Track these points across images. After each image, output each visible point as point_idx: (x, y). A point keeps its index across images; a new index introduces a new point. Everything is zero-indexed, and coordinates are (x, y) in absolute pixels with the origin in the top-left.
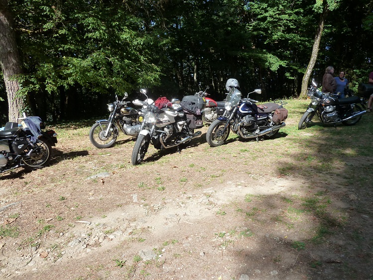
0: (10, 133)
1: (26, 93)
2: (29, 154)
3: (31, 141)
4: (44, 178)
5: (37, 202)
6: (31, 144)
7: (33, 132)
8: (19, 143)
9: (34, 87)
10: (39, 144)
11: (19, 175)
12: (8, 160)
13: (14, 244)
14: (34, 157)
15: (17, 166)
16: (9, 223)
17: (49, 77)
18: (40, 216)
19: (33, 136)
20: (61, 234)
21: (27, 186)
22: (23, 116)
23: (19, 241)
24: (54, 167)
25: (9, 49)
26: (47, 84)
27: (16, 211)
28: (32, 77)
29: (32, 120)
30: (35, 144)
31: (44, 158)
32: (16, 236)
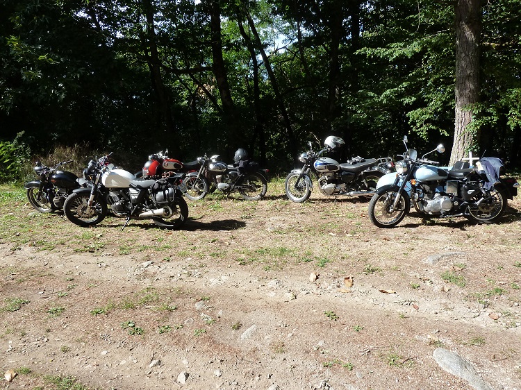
0: (462, 174)
1: (478, 127)
2: (478, 203)
3: (483, 188)
4: (492, 236)
5: (486, 260)
6: (483, 192)
7: (490, 176)
8: (470, 187)
9: (491, 120)
10: (492, 193)
11: (460, 225)
12: (453, 205)
13: (460, 293)
14: (483, 208)
15: (462, 214)
16: (454, 271)
17: (515, 107)
18: (489, 275)
19: (488, 181)
20: (516, 304)
21: (471, 240)
22: (468, 156)
23: (466, 292)
24: (506, 226)
25: (469, 72)
26: (510, 116)
27: (462, 261)
28: (491, 107)
29: (490, 161)
30: (488, 192)
31: (494, 212)
32: (463, 286)
